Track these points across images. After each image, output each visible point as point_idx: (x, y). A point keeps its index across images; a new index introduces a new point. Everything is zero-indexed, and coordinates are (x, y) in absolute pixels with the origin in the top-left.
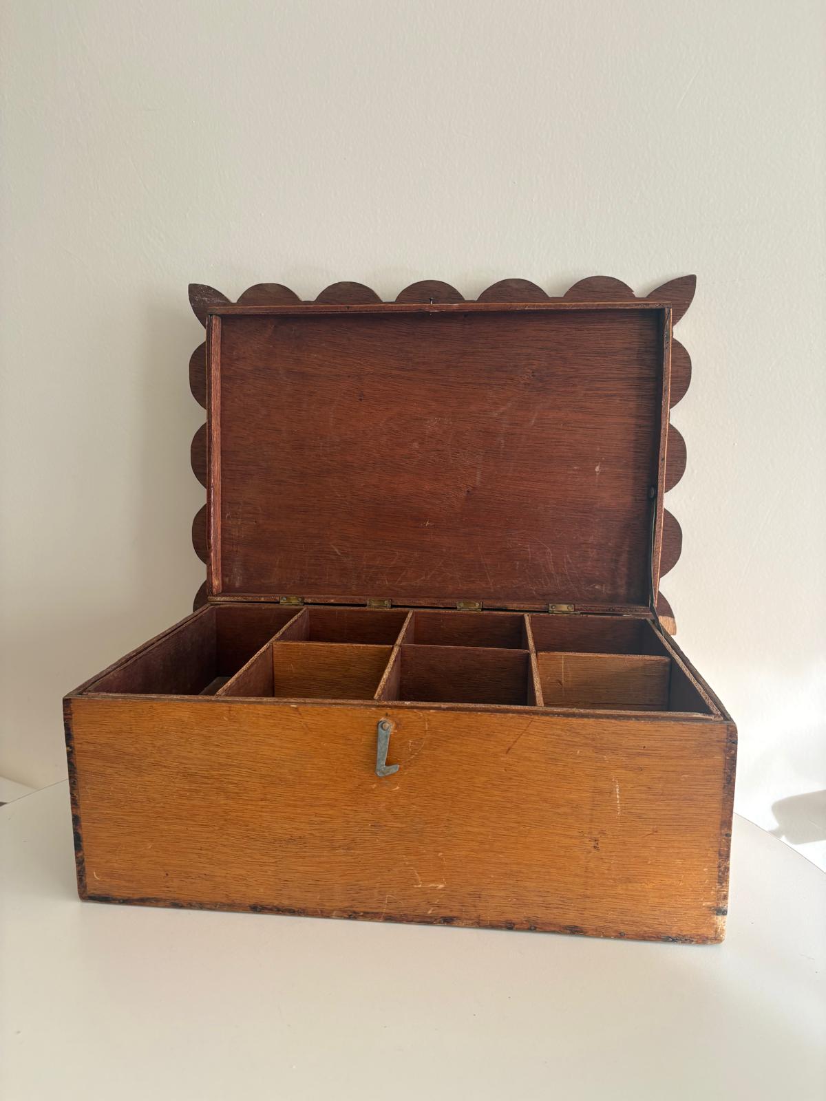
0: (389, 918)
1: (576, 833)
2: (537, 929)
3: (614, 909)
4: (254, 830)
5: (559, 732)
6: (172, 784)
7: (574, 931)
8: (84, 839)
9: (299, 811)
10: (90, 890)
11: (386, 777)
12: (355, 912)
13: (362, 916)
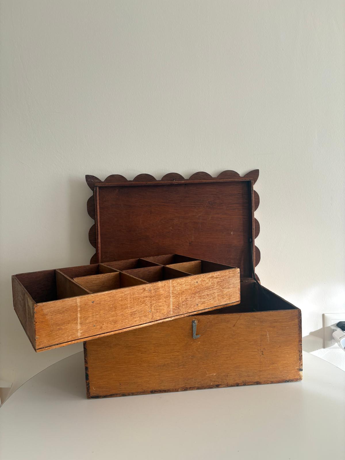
0: (198, 388)
1: (256, 350)
2: (246, 385)
3: (269, 374)
4: (151, 363)
5: (249, 318)
6: (122, 351)
7: (258, 383)
8: (89, 375)
9: (167, 355)
10: (92, 395)
11: (196, 339)
12: (186, 388)
13: (189, 389)
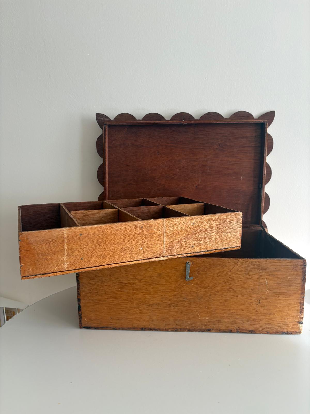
0: (189, 331)
1: (253, 298)
2: (240, 332)
3: (265, 324)
4: (142, 301)
5: (248, 264)
6: (114, 286)
7: (252, 332)
8: (82, 307)
9: (158, 294)
10: (83, 325)
11: (189, 281)
12: (177, 329)
13: (179, 330)
